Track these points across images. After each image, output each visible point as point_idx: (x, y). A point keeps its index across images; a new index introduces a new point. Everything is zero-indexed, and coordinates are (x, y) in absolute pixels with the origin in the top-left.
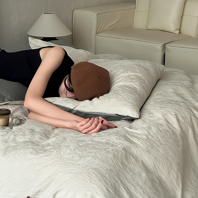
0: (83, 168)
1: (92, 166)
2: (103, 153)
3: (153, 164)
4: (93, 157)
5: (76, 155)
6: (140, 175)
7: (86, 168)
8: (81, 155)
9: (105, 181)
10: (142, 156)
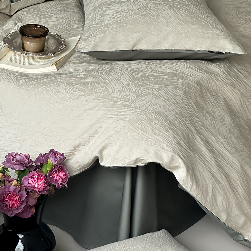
0: (141, 112)
1: (154, 109)
2: (169, 89)
3: (239, 103)
4: (155, 95)
5: (130, 93)
6: (222, 120)
7: (146, 112)
8: (137, 93)
9: (174, 131)
10: (224, 91)
